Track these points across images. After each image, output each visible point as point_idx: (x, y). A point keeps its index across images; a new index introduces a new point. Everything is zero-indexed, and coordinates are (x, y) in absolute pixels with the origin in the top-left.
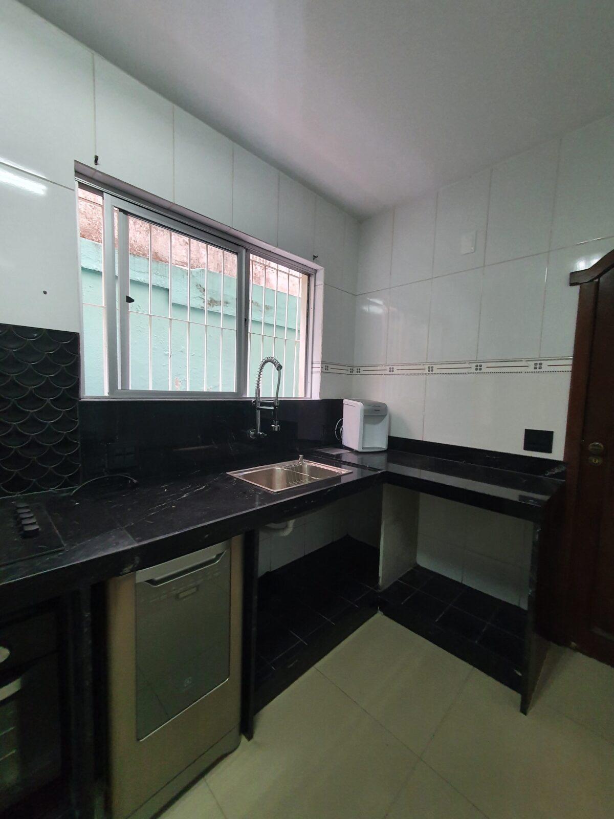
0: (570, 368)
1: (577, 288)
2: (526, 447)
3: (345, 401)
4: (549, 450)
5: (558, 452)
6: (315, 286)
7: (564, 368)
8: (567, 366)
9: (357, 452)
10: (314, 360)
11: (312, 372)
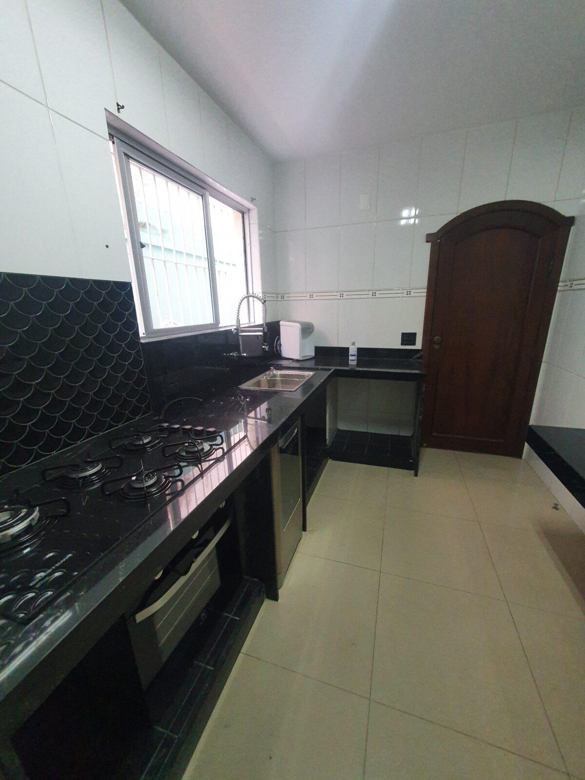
0: (425, 294)
1: (430, 244)
2: (402, 344)
3: (281, 323)
4: (414, 344)
5: (418, 345)
6: (249, 224)
7: (421, 294)
8: (423, 293)
9: (298, 361)
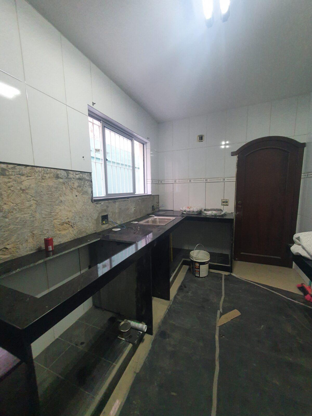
0: (235, 180)
2: (222, 205)
6: (146, 149)
7: (230, 180)
10: (148, 179)
11: (147, 183)
